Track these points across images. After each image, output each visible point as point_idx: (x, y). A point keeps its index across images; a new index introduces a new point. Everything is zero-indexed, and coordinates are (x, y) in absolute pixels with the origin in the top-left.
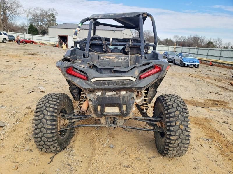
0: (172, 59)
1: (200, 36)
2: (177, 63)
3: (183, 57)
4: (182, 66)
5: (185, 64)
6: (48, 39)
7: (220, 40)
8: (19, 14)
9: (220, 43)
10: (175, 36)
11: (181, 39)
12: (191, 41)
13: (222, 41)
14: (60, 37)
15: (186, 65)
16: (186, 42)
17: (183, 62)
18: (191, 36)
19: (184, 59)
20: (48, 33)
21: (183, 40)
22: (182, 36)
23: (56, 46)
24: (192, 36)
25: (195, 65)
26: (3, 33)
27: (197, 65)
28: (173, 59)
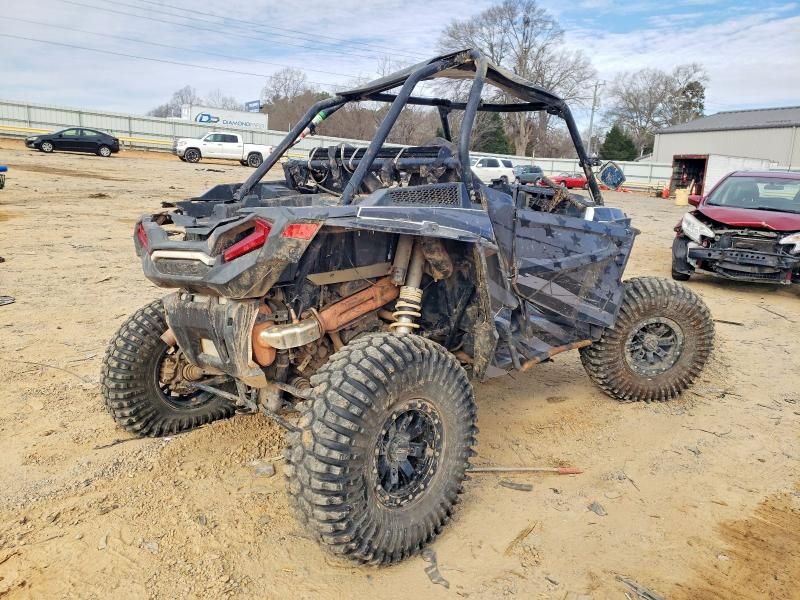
6: (646, 171)
8: (583, 101)
14: (679, 161)
20: (652, 152)
23: (659, 195)
26: (503, 162)
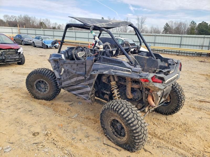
0: (29, 42)
1: (30, 16)
2: (38, 45)
3: (43, 40)
4: (45, 48)
5: (47, 46)
7: (48, 20)
9: (49, 23)
10: (5, 15)
11: (11, 19)
12: (22, 21)
13: (50, 22)
15: (49, 47)
16: (17, 22)
17: (46, 44)
18: (21, 16)
19: (46, 42)
21: (14, 20)
22: (12, 15)
24: (23, 16)
25: (56, 46)
27: (57, 46)
28: (31, 42)
